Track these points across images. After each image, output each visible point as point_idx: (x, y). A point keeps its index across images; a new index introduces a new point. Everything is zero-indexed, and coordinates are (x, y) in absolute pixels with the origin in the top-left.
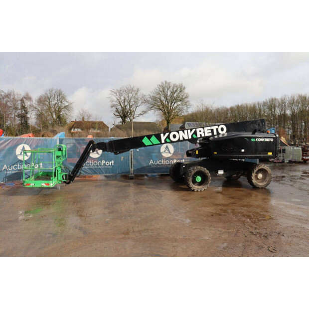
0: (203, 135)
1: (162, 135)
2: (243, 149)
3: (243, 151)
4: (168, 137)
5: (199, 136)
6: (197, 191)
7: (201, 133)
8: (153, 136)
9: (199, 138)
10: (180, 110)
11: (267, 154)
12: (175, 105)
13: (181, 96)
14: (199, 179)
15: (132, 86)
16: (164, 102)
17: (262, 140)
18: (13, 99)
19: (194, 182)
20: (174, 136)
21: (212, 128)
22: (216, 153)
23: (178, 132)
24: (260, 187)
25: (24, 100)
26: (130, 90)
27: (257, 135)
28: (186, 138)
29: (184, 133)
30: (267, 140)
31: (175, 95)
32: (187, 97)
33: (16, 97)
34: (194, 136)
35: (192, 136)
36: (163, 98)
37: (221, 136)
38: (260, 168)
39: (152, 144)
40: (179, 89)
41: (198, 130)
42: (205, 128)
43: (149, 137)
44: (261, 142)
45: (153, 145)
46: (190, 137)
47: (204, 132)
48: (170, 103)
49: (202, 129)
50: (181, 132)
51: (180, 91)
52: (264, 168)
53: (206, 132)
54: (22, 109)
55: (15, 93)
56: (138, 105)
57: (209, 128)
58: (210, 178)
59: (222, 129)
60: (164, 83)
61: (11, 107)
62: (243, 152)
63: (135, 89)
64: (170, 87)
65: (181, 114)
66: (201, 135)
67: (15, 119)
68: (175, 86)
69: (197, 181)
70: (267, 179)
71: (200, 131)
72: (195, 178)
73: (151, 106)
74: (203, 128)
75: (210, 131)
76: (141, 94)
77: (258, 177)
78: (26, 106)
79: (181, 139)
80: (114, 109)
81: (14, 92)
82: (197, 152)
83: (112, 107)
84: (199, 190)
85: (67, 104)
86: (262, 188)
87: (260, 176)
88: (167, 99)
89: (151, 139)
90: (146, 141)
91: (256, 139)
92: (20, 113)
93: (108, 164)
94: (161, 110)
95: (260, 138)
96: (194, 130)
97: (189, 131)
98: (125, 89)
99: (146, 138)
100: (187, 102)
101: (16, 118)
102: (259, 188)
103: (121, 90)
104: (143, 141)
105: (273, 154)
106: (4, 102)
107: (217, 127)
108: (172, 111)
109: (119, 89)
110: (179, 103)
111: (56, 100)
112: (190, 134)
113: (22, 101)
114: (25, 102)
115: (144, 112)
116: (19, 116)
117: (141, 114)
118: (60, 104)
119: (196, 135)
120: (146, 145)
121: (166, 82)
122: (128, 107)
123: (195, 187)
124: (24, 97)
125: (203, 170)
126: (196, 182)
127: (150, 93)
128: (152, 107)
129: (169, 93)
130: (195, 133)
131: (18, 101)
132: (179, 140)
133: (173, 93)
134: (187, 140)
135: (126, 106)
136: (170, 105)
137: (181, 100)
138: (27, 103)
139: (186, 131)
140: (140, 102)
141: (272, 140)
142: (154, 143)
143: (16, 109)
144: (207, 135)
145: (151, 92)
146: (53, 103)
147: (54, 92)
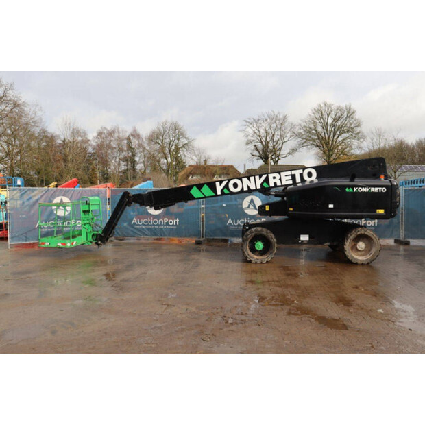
0: (279, 183)
1: (217, 184)
2: (331, 204)
3: (331, 206)
4: (227, 186)
5: (272, 185)
6: (256, 263)
7: (275, 180)
8: (205, 186)
9: (272, 187)
10: (348, 146)
11: (376, 212)
12: (340, 139)
13: (348, 125)
14: (259, 246)
15: (276, 113)
16: (323, 134)
17: (366, 190)
18: (118, 137)
19: (253, 250)
20: (235, 185)
21: (293, 172)
22: (291, 209)
23: (241, 179)
24: (359, 262)
25: (131, 138)
26: (274, 119)
27: (357, 182)
28: (253, 187)
29: (249, 180)
30: (375, 190)
31: (339, 123)
32: (359, 125)
33: (121, 134)
34: (265, 185)
35: (262, 185)
36: (320, 129)
37: (307, 183)
38: (359, 233)
39: (203, 196)
40: (345, 114)
41: (271, 176)
42: (282, 173)
43: (200, 186)
44: (364, 193)
45: (205, 197)
46: (259, 187)
47: (280, 179)
48: (332, 136)
49: (277, 175)
50: (245, 180)
51: (348, 117)
52: (366, 233)
53: (284, 179)
54: (128, 150)
55: (120, 129)
56: (286, 140)
57: (289, 173)
58: (276, 245)
59: (310, 175)
60: (322, 105)
61: (115, 148)
62: (331, 208)
63: (281, 117)
64: (331, 111)
65: (349, 152)
66: (275, 183)
67: (119, 164)
68: (340, 109)
69: (257, 248)
70: (373, 251)
71: (274, 178)
72: (255, 244)
73: (303, 141)
74: (279, 173)
75: (290, 177)
76: (289, 123)
77: (358, 247)
78: (133, 147)
79: (245, 189)
80: (251, 147)
81: (118, 129)
82: (267, 208)
83: (247, 144)
84: (259, 262)
85: (186, 142)
86: (362, 264)
87: (361, 245)
88: (327, 130)
89: (202, 190)
90: (195, 192)
91: (355, 189)
92: (126, 155)
93: (171, 222)
94: (317, 146)
95: (362, 187)
96: (264, 177)
97: (257, 177)
98: (266, 117)
99: (195, 188)
100: (358, 133)
101: (121, 162)
102: (356, 264)
103: (259, 120)
104: (192, 192)
105: (385, 212)
106: (108, 142)
107: (301, 171)
108: (334, 149)
109: (256, 118)
110: (346, 135)
111: (171, 136)
112: (259, 182)
113: (129, 139)
114: (132, 141)
115: (294, 150)
116: (125, 159)
117: (289, 153)
118: (176, 141)
119: (268, 183)
120: (196, 197)
121: (325, 105)
122: (271, 144)
123: (255, 257)
124: (132, 135)
125: (265, 234)
126: (257, 250)
127: (300, 122)
128: (304, 143)
129: (330, 121)
130: (267, 180)
131: (123, 140)
132: (242, 191)
133: (335, 120)
134: (254, 190)
135: (268, 142)
136: (331, 139)
137: (348, 131)
138: (135, 142)
139: (252, 178)
140: (288, 135)
141: (384, 190)
142: (207, 196)
143: (121, 150)
144: (284, 183)
145: (302, 120)
146: (167, 140)
147: (168, 125)
